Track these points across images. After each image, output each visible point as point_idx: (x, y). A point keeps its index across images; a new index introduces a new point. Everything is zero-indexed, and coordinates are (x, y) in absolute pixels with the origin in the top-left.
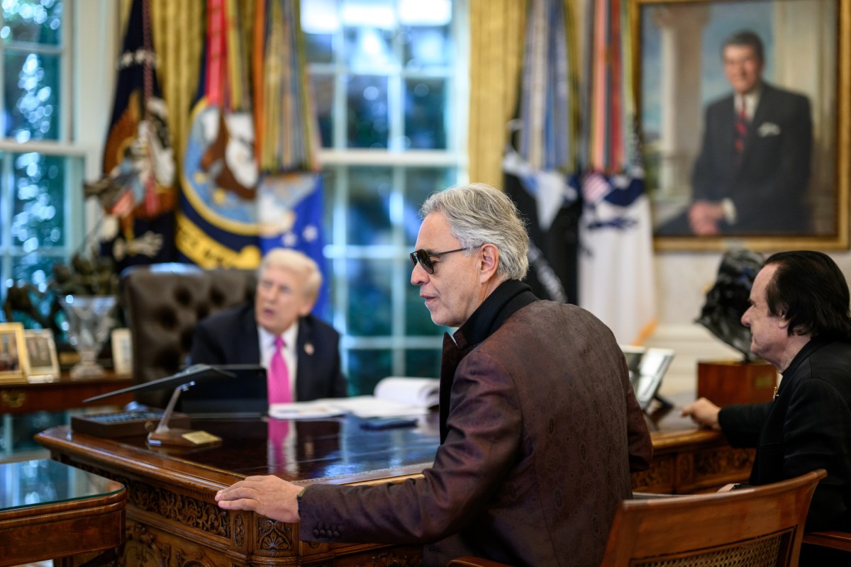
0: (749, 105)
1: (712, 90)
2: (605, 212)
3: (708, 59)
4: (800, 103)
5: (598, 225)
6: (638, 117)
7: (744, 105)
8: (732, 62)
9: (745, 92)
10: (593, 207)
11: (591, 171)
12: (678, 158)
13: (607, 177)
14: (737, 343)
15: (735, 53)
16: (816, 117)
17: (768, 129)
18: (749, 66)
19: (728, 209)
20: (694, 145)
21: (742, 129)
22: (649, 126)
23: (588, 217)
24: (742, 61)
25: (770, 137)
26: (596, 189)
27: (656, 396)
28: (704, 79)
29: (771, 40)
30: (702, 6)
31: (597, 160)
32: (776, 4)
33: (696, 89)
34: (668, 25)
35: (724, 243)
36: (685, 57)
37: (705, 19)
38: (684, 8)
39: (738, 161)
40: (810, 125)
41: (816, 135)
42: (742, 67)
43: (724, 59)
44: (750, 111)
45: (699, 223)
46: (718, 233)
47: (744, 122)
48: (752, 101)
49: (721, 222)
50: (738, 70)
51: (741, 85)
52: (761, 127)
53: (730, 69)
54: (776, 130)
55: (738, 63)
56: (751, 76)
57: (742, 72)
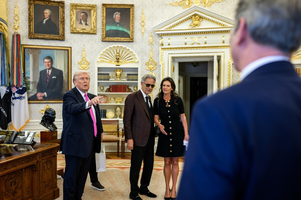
1: (42, 68)
2: (17, 95)
3: (40, 61)
4: (61, 72)
5: (16, 98)
6: (24, 74)
7: (49, 72)
8: (46, 62)
9: (49, 69)
10: (14, 94)
11: (14, 86)
12: (33, 83)
13: (17, 88)
14: (49, 128)
15: (46, 60)
16: (64, 75)
17: (54, 77)
18: (49, 64)
19: (45, 93)
20: (38, 80)
21: (48, 77)
22: (27, 75)
23: (13, 96)
26: (14, 90)
27: (33, 141)
28: (40, 66)
29: (54, 58)
30: (39, 50)
31: (15, 83)
32: (55, 51)
33: (38, 68)
34: (31, 53)
35: (44, 102)
36: (35, 61)
37: (40, 53)
38: (35, 50)
39: (47, 84)
40: (63, 77)
41: (64, 79)
42: (48, 64)
43: (44, 62)
44: (50, 73)
45: (39, 97)
46: (43, 99)
47: (49, 75)
48: (50, 71)
49: (44, 97)
50: (47, 64)
51: (48, 68)
52: (52, 77)
53: (45, 64)
54: (56, 77)
55: (47, 63)
56: (50, 66)
57: (48, 65)
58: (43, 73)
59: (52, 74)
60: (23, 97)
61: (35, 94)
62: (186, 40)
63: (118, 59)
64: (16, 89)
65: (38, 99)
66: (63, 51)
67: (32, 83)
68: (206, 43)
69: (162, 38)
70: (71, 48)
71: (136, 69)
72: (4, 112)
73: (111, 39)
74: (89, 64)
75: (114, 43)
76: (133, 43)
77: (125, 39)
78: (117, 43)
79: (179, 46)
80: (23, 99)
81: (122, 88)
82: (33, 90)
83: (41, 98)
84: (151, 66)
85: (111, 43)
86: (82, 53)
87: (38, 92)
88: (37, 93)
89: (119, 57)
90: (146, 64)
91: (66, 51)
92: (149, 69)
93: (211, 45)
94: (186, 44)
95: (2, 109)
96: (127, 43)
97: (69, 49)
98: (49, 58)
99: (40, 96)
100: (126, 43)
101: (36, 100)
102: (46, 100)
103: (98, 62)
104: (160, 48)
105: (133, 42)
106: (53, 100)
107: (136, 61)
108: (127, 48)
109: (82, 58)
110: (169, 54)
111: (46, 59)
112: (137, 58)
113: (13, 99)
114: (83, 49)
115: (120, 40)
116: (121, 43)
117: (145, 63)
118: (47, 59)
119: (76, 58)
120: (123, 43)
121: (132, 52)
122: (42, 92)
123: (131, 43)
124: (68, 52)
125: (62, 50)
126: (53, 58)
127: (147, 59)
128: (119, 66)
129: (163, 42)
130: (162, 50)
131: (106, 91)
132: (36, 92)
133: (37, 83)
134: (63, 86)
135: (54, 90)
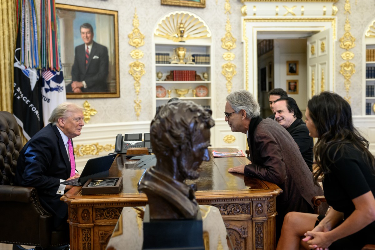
0: (89, 48)
1: (78, 42)
2: (53, 84)
3: (75, 31)
4: (105, 49)
5: (52, 90)
7: (88, 48)
8: (83, 33)
9: (88, 44)
10: (48, 83)
11: (49, 69)
12: (67, 65)
13: (54, 73)
15: (84, 30)
16: (109, 54)
17: (95, 57)
18: (89, 35)
19: (84, 83)
20: (72, 61)
21: (88, 57)
23: (46, 86)
24: (87, 33)
25: (96, 59)
26: (49, 76)
28: (74, 38)
29: (95, 28)
30: (73, 12)
31: (51, 65)
32: (96, 15)
33: (72, 41)
34: (61, 17)
35: (83, 96)
36: (67, 29)
37: (74, 17)
38: (66, 11)
39: (87, 67)
40: (108, 57)
41: (110, 60)
42: (87, 35)
43: (81, 32)
44: (90, 51)
45: (75, 89)
46: (81, 92)
47: (88, 54)
48: (90, 47)
49: (82, 88)
50: (85, 36)
51: (87, 41)
52: (93, 56)
53: (83, 35)
54: (98, 57)
55: (85, 34)
56: (90, 39)
57: (87, 37)
58: (80, 50)
59: (94, 52)
60: (61, 88)
61: (69, 83)
62: (277, 10)
63: (182, 32)
64: (52, 74)
65: (73, 92)
66: (107, 16)
67: (64, 67)
68: (303, 14)
69: (244, 5)
70: (117, 12)
71: (208, 48)
72: (37, 112)
73: (175, 3)
74: (143, 38)
75: (177, 8)
76: (204, 10)
77: (193, 4)
78: (182, 9)
79: (269, 17)
80: (61, 91)
81: (189, 74)
82: (66, 77)
83: (78, 91)
84: (229, 44)
85: (173, 8)
86: (133, 20)
87: (74, 80)
88: (72, 82)
89: (183, 29)
90: (222, 41)
91: (112, 17)
92: (227, 48)
93: (310, 17)
94: (277, 14)
95: (32, 107)
96: (196, 10)
97: (116, 14)
98: (88, 26)
99: (77, 88)
100: (194, 10)
101: (70, 93)
102: (86, 93)
103: (155, 35)
104: (243, 18)
105: (203, 8)
106: (96, 93)
107: (209, 36)
108: (196, 17)
109: (133, 28)
110: (254, 27)
111: (83, 27)
112: (208, 32)
113: (47, 90)
114: (134, 16)
115: (187, 5)
116: (187, 9)
117: (220, 40)
118: (85, 28)
119: (124, 29)
120: (191, 10)
121: (201, 23)
122: (79, 80)
123: (201, 10)
124: (114, 18)
125: (106, 14)
126: (93, 26)
127: (222, 34)
128: (184, 42)
129: (246, 11)
130: (245, 21)
131: (165, 80)
132: (70, 81)
133: (71, 65)
134: (109, 70)
135: (95, 78)
